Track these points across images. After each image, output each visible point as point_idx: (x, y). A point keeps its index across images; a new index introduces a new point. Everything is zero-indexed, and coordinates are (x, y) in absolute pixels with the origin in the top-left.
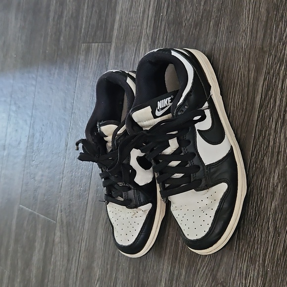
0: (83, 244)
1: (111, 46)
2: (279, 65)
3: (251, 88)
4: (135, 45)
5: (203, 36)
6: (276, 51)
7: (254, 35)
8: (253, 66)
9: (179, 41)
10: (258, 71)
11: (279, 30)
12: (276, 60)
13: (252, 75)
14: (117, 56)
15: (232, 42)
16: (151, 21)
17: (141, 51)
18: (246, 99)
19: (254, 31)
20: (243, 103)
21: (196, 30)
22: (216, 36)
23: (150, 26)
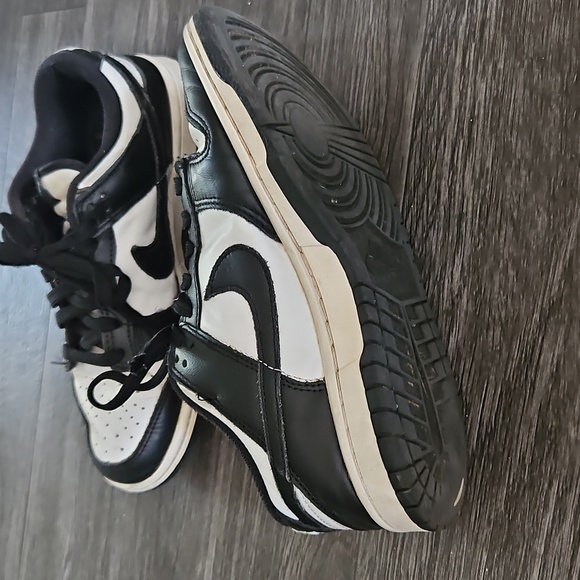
2: (454, 13)
3: (394, 75)
8: (397, 21)
10: (409, 32)
13: (396, 43)
18: (385, 100)
20: (378, 111)
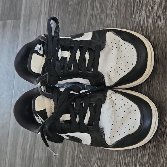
0: (7, 161)
1: (20, 21)
4: (37, 19)
5: (84, 10)
6: (135, 18)
7: (119, 8)
9: (67, 15)
11: (136, 3)
12: (135, 25)
14: (25, 28)
15: (104, 14)
16: (47, 3)
17: (41, 23)
19: (119, 5)
21: (78, 7)
22: (93, 10)
23: (47, 6)
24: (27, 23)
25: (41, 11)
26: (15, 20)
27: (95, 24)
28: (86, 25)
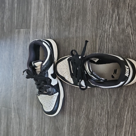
1: (30, 30)
2: (104, 33)
3: (94, 43)
4: (42, 29)
5: (72, 23)
6: (102, 28)
7: (93, 22)
8: (94, 34)
9: (62, 26)
10: (96, 36)
11: (102, 20)
12: (103, 31)
13: (94, 37)
14: (34, 34)
15: (84, 26)
16: (48, 19)
17: (45, 31)
18: (93, 47)
19: (93, 21)
20: (92, 49)
21: (68, 21)
22: (77, 23)
23: (48, 21)
24: (35, 31)
25: (44, 23)
26: (26, 29)
27: (79, 31)
28: (74, 32)
